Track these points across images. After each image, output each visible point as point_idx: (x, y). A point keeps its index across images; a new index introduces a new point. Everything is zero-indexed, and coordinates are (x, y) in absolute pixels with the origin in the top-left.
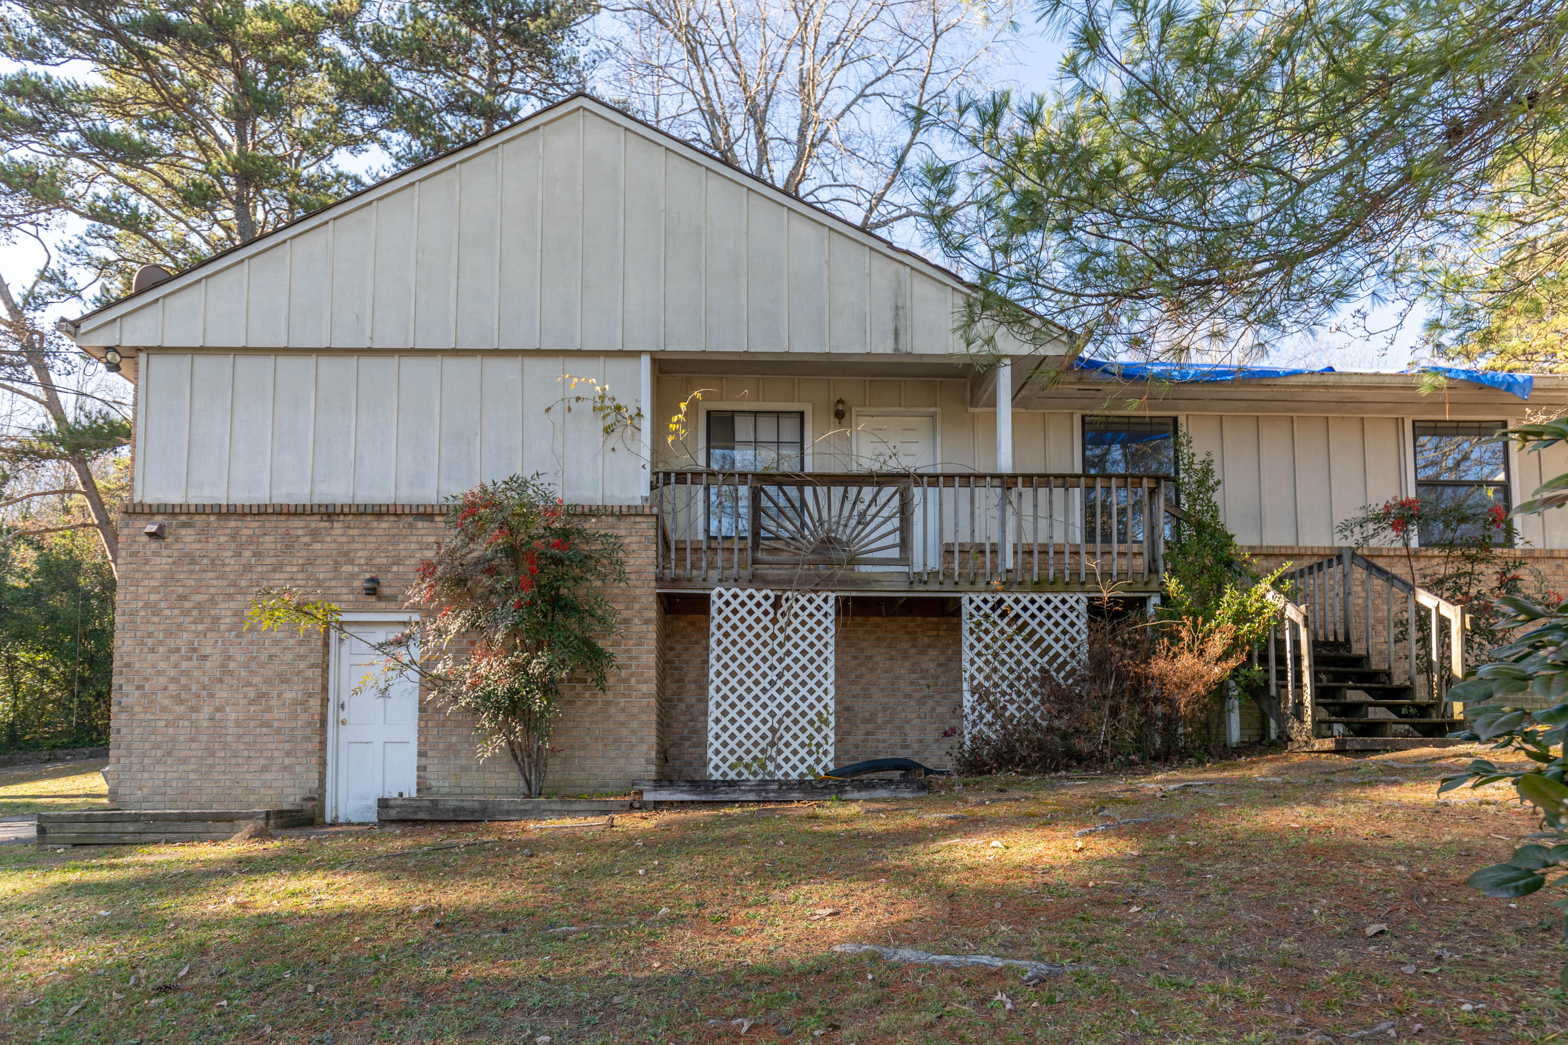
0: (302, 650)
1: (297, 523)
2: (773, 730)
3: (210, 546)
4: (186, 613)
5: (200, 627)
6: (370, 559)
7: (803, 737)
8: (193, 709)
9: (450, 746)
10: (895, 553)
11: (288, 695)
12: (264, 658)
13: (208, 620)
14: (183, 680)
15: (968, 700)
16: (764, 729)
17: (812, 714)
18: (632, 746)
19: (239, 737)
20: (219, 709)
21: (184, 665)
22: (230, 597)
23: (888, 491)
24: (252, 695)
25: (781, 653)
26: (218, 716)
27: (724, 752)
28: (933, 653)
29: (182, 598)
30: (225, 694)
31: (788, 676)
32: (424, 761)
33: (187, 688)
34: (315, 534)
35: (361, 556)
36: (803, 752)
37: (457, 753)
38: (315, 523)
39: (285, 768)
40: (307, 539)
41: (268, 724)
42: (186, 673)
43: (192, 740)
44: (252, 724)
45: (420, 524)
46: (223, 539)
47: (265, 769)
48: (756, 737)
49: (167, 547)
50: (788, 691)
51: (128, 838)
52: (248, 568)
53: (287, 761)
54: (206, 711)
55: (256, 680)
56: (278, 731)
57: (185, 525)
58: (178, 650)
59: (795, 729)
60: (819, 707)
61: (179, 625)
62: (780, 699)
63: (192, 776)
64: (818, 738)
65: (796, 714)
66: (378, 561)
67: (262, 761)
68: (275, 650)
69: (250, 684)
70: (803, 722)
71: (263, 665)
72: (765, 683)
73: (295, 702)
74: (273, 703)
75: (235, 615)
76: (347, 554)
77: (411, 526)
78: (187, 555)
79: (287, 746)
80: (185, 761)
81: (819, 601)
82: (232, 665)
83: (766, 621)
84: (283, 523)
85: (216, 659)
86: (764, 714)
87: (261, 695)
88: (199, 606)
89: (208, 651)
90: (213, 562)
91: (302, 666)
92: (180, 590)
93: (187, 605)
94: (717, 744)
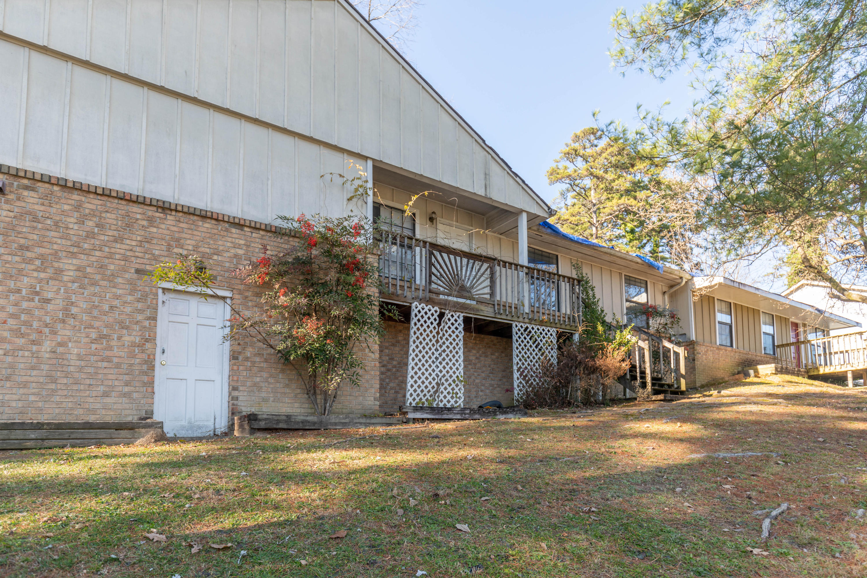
0: (140, 306)
1: (135, 209)
2: (437, 384)
3: (53, 210)
4: (30, 261)
5: (42, 275)
6: (196, 248)
7: (449, 389)
8: (33, 342)
9: (255, 384)
10: (488, 296)
11: (127, 339)
12: (106, 307)
13: (50, 271)
14: (23, 317)
15: (516, 375)
16: (434, 383)
17: (454, 377)
18: (367, 390)
19: (81, 369)
20: (60, 344)
21: (25, 305)
22: (73, 255)
23: (485, 265)
24: (94, 336)
25: (441, 342)
26: (60, 350)
27: (415, 395)
28: (474, 352)
29: (21, 247)
30: (68, 333)
31: (444, 355)
32: (235, 393)
33: (28, 324)
34: (151, 220)
35: (190, 244)
36: (449, 397)
37: (260, 389)
38: (150, 212)
39: (125, 395)
40: (145, 223)
41: (108, 360)
42: (28, 312)
43: (33, 368)
44: (93, 358)
45: (234, 230)
46: (66, 207)
47: (106, 394)
48: (430, 387)
49: (7, 202)
50: (444, 363)
51: (29, 444)
52: (90, 235)
53: (126, 389)
54: (47, 345)
55: (97, 324)
56: (118, 366)
57: (26, 188)
58: (19, 291)
59: (446, 384)
60: (457, 373)
61: (20, 271)
62: (441, 367)
63: (32, 398)
64: (457, 390)
65: (447, 376)
66: (202, 249)
67: (102, 388)
68: (116, 303)
69: (91, 327)
70: (450, 381)
71: (105, 314)
72: (433, 358)
73: (133, 344)
74: (114, 343)
75: (78, 270)
76: (178, 240)
77: (227, 230)
78: (29, 213)
79: (126, 378)
80: (25, 385)
81: (456, 317)
82: (74, 310)
83: (435, 324)
84: (124, 206)
85: (59, 303)
86: (434, 375)
87: (102, 337)
88: (42, 257)
89: (50, 295)
90: (56, 224)
91: (140, 317)
92: (22, 241)
93: (29, 254)
94: (411, 391)
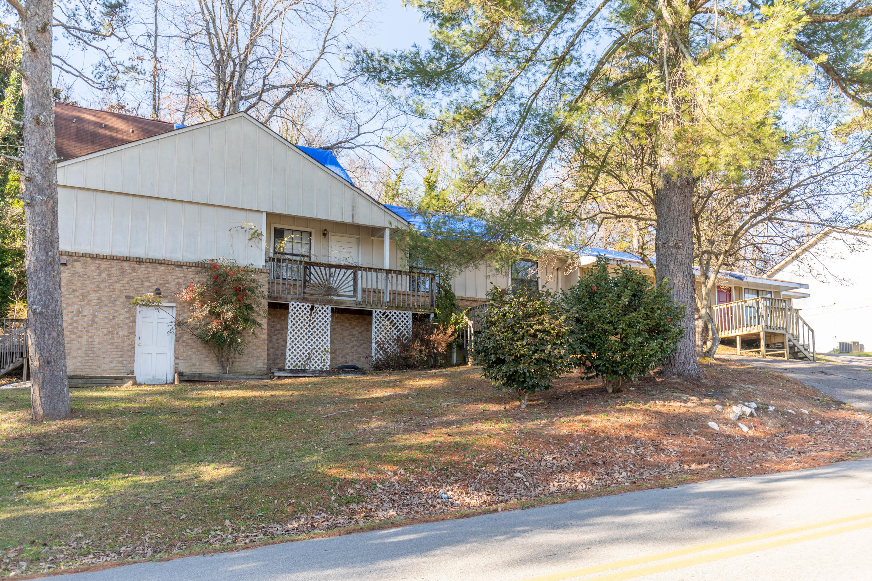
0: (127, 315)
1: (126, 264)
2: (309, 354)
3: (87, 270)
4: (77, 297)
5: (83, 303)
6: (156, 281)
7: (319, 357)
8: (79, 337)
9: (188, 356)
10: (351, 293)
11: (121, 333)
12: (111, 317)
13: (86, 301)
14: (75, 325)
15: (374, 346)
16: (306, 353)
17: (322, 349)
18: (258, 358)
19: (99, 349)
20: (90, 337)
21: (75, 318)
22: (96, 292)
23: (350, 271)
24: (105, 332)
25: (312, 326)
26: (90, 340)
27: (292, 361)
29: (74, 291)
30: (94, 331)
31: (314, 335)
32: (177, 361)
33: (76, 328)
34: (133, 269)
35: (153, 280)
36: (319, 362)
37: (191, 358)
38: (133, 264)
39: (120, 362)
40: (130, 271)
41: (112, 344)
42: (76, 322)
43: (79, 349)
44: (105, 344)
45: (177, 269)
46: (93, 268)
47: (111, 362)
48: (303, 356)
49: (68, 269)
50: (314, 340)
52: (104, 281)
53: (121, 359)
54: (85, 338)
55: (107, 326)
56: (117, 347)
57: (76, 261)
58: (73, 312)
59: (316, 354)
60: (325, 346)
61: (73, 302)
62: (312, 343)
64: (324, 357)
65: (317, 349)
66: (160, 282)
67: (109, 359)
68: (116, 314)
69: (104, 328)
70: (319, 351)
71: (111, 320)
72: (306, 337)
73: (124, 336)
74: (115, 336)
75: (98, 299)
76: (147, 278)
77: (173, 269)
78: (77, 273)
79: (121, 353)
81: (325, 309)
82: (97, 320)
83: (308, 315)
84: (120, 264)
85: (90, 316)
86: (306, 348)
87: (109, 332)
88: (82, 294)
89: (86, 313)
90: (89, 277)
91: (127, 321)
92: (74, 288)
93: (77, 294)
94: (289, 358)
